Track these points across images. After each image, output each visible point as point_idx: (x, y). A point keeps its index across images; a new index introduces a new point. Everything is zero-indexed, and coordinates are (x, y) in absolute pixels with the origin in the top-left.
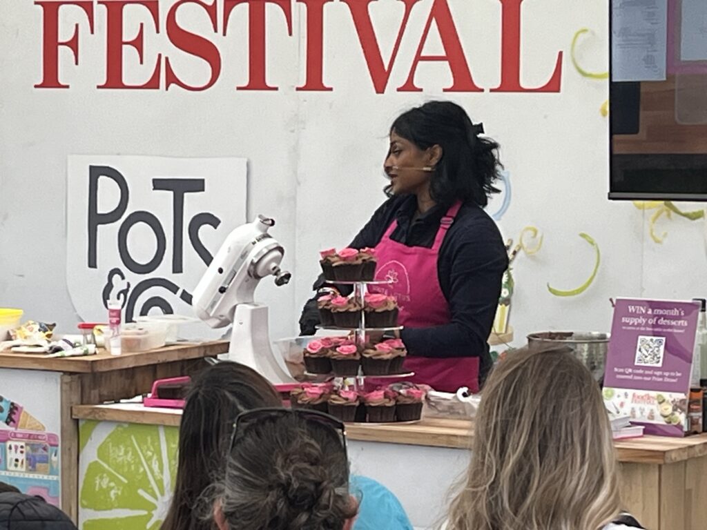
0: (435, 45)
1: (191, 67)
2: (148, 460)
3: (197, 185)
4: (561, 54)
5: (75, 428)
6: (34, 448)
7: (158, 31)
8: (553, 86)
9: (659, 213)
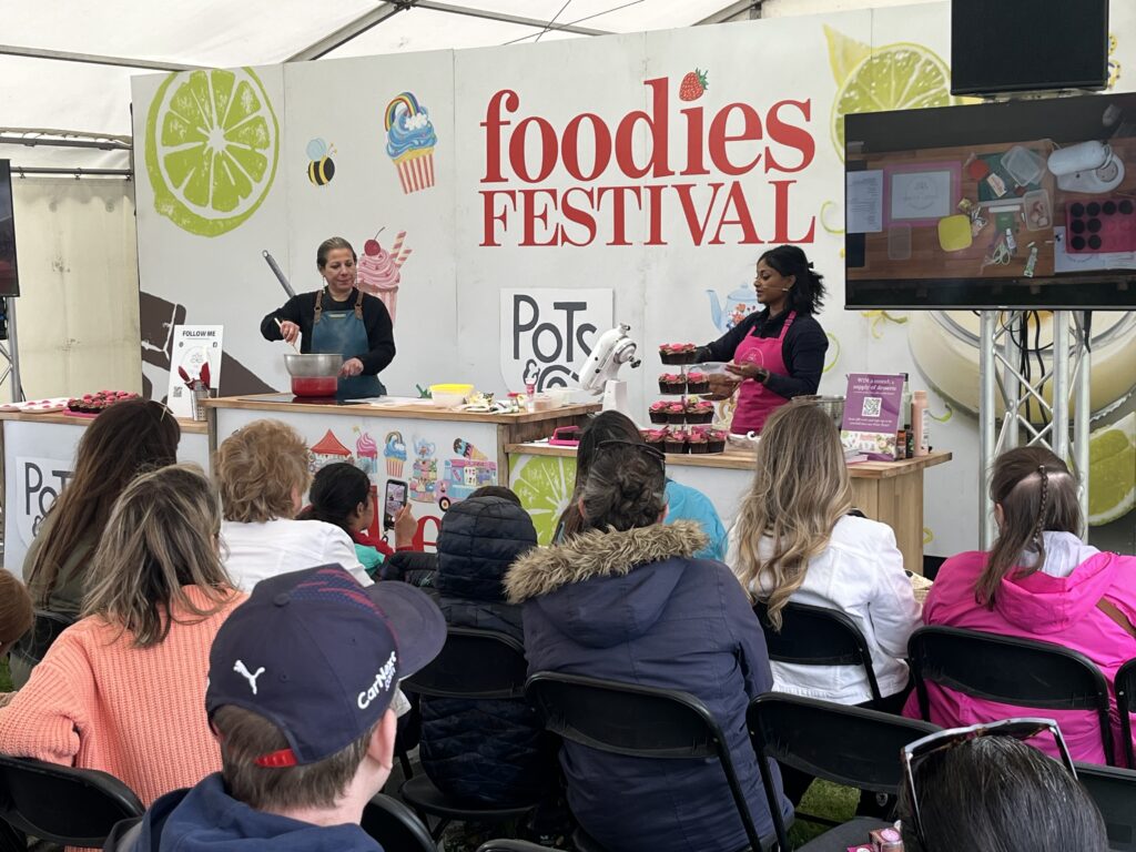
0: (733, 214)
1: (577, 231)
2: (552, 478)
3: (582, 306)
4: (814, 218)
5: (506, 457)
6: (481, 470)
9: (878, 320)
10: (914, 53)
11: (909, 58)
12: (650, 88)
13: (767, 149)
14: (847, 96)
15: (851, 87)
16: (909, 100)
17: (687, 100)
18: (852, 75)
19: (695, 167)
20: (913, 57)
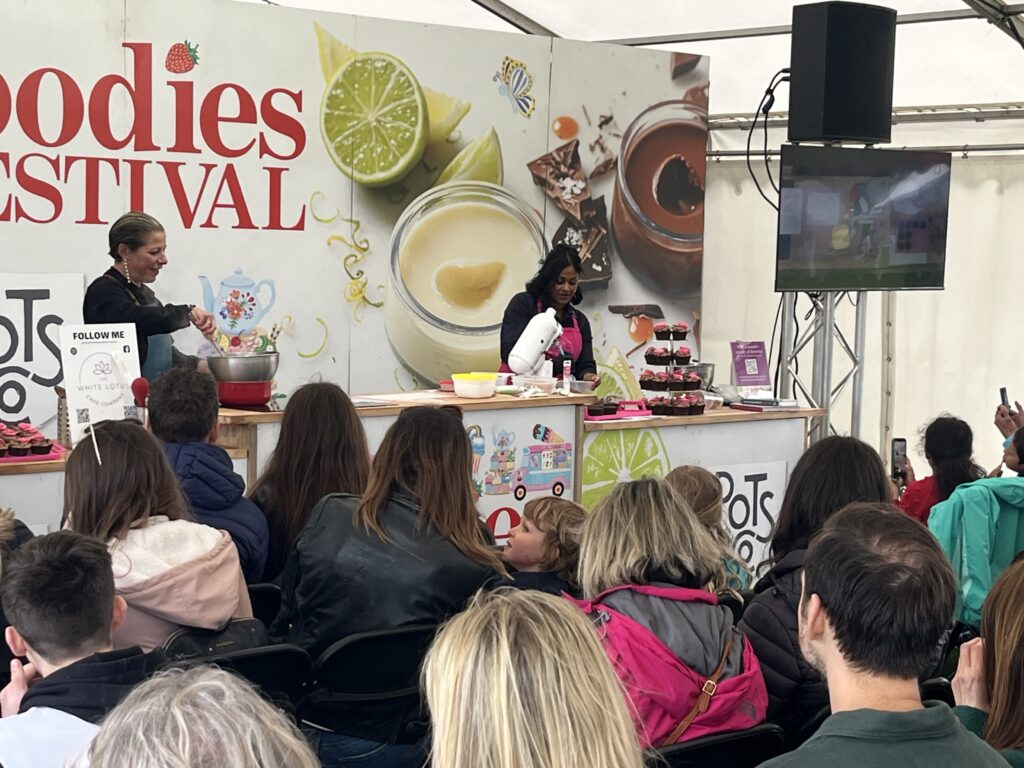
0: (226, 197)
3: (44, 294)
4: (304, 206)
5: (581, 433)
6: (557, 453)
7: (8, 176)
8: (300, 226)
9: (359, 304)
10: (390, 64)
11: (387, 67)
12: (130, 52)
13: (262, 134)
14: (334, 93)
15: (337, 86)
16: (388, 104)
17: (175, 72)
18: (338, 75)
19: (184, 143)
20: (390, 67)
